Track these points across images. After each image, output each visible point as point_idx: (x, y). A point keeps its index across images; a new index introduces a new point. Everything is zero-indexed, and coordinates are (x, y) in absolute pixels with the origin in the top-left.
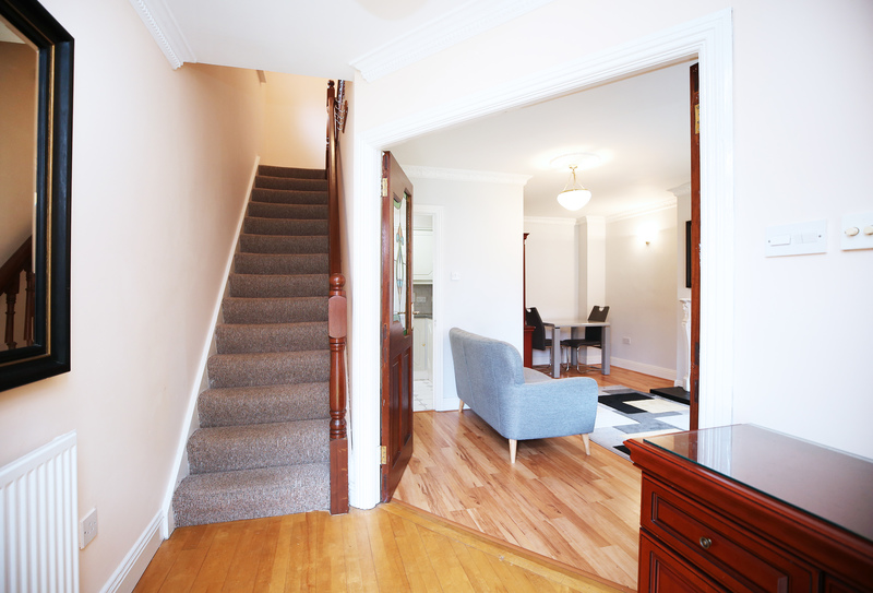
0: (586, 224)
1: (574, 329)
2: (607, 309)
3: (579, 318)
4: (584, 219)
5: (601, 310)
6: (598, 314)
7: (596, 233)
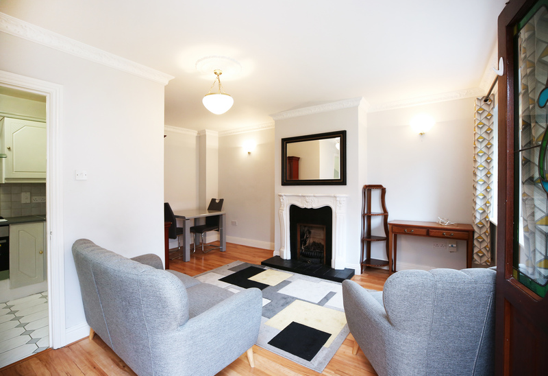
0: (205, 135)
1: (196, 219)
2: (221, 201)
3: (200, 209)
4: (204, 131)
5: (217, 201)
6: (216, 205)
7: (212, 143)
